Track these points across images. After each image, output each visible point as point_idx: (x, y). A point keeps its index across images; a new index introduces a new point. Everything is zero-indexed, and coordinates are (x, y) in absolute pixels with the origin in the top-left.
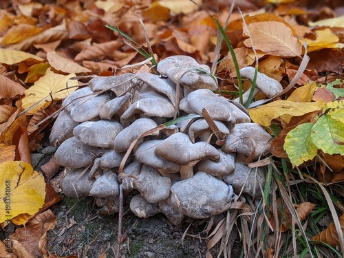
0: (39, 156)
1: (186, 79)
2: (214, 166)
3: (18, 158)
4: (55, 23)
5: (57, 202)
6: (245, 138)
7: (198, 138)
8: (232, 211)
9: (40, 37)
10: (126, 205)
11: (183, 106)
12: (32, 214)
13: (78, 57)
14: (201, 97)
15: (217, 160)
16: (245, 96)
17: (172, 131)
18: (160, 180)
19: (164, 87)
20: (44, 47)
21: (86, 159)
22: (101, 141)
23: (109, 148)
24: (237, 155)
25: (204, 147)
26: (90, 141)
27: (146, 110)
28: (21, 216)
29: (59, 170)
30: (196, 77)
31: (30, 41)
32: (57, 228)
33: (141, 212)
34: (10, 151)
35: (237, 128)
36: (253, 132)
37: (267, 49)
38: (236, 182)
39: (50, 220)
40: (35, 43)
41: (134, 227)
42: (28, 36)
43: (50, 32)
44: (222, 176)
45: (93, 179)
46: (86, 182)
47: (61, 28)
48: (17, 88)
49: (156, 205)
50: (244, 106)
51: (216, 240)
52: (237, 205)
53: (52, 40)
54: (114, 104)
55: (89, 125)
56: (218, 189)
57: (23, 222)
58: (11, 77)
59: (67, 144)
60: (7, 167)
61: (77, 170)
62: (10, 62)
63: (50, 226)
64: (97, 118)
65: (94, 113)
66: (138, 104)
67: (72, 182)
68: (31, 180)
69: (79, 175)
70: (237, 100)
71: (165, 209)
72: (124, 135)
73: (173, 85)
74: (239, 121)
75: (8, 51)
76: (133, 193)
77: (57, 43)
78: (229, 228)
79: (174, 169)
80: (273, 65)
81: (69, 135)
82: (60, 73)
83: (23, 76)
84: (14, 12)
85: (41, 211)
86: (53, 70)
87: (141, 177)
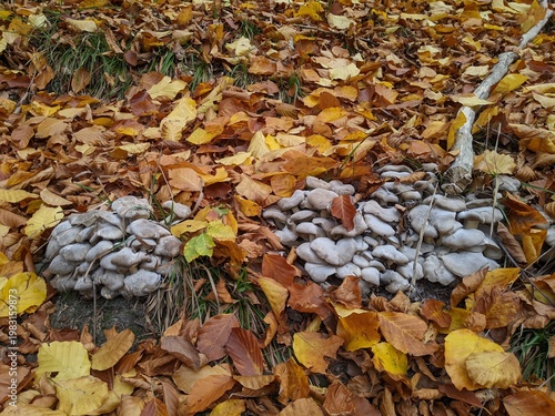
0: (41, 265)
1: (128, 215)
2: (148, 265)
3: (25, 270)
4: (45, 167)
5: (54, 296)
6: (166, 246)
7: (138, 249)
8: (161, 289)
9: (35, 178)
10: (98, 292)
11: (128, 230)
12: (39, 305)
13: (63, 192)
14: (138, 225)
15: (150, 262)
16: (168, 219)
17: (122, 247)
18: (117, 276)
19: (115, 220)
20: (38, 185)
21: (69, 268)
22: (78, 257)
23: (84, 261)
24: (163, 257)
25: (142, 255)
26: (70, 257)
27: (104, 236)
28: (31, 307)
29: (53, 276)
30: (134, 213)
31: (27, 182)
32: (56, 311)
33: (108, 296)
34: (19, 266)
35: (162, 240)
36: (171, 241)
37: (182, 187)
38: (163, 272)
39: (51, 307)
40: (31, 183)
41: (105, 304)
42: (26, 179)
43: (42, 174)
44: (154, 270)
45: (76, 279)
46: (72, 281)
47: (50, 170)
48: (21, 220)
49: (117, 290)
50: (168, 226)
51: (152, 307)
52: (163, 285)
53: (44, 179)
54: (84, 233)
55: (69, 247)
56: (151, 278)
57: (33, 311)
58: (15, 212)
59: (57, 259)
60: (19, 277)
61: (64, 275)
62: (14, 201)
63: (52, 311)
64: (75, 242)
65: (72, 239)
66: (99, 233)
67: (62, 283)
68: (36, 283)
69: (66, 279)
70: (163, 222)
71: (123, 292)
72: (92, 252)
73: (121, 218)
74: (163, 236)
75: (12, 191)
76: (100, 286)
77: (48, 181)
78: (159, 299)
79: (125, 270)
80: (186, 197)
81: (57, 254)
82: (51, 206)
83: (24, 210)
84: (14, 156)
85: (44, 302)
86: (45, 204)
87: (105, 277)
